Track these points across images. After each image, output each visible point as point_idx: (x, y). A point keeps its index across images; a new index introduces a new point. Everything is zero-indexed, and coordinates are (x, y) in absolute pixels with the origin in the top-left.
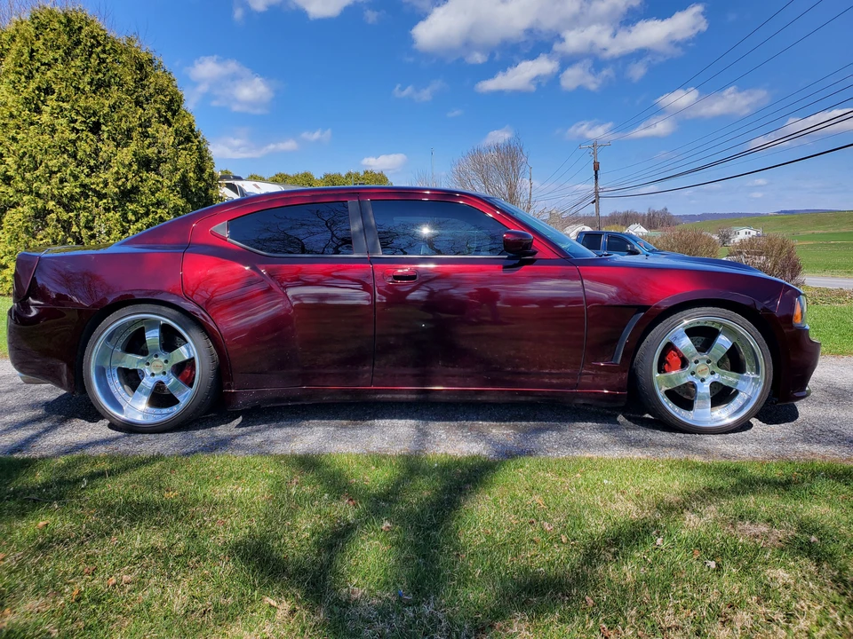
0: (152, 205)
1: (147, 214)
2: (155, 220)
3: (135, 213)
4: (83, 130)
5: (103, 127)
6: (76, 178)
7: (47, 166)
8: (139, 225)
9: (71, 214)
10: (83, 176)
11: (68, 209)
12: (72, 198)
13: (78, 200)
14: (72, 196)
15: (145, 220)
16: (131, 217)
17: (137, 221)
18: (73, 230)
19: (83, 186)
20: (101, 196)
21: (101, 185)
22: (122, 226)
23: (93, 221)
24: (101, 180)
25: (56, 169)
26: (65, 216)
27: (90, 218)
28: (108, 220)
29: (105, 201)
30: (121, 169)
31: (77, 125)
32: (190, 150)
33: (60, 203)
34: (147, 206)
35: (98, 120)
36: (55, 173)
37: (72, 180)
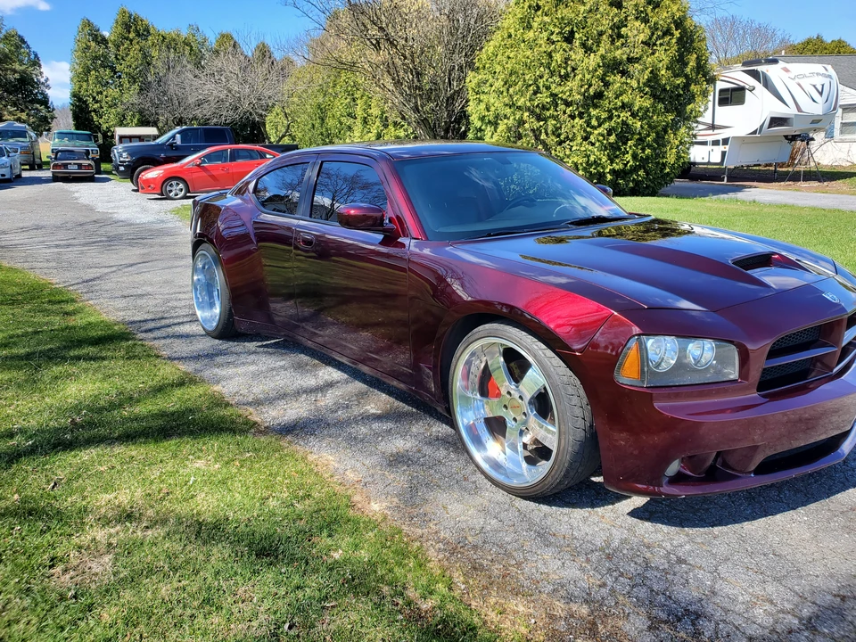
0: (616, 109)
1: (610, 118)
2: (618, 123)
3: (598, 118)
4: (558, 41)
5: (577, 36)
6: (548, 88)
7: (524, 81)
8: (600, 130)
9: (542, 123)
10: (553, 86)
11: (539, 118)
12: (544, 108)
13: (548, 110)
14: (543, 106)
15: (606, 125)
16: (594, 122)
17: (600, 126)
18: (542, 138)
19: (554, 96)
20: (568, 104)
21: (568, 94)
22: (585, 131)
23: (561, 127)
24: (568, 88)
25: (531, 82)
26: (536, 125)
27: (558, 125)
28: (573, 126)
29: (571, 108)
30: (586, 75)
31: (554, 37)
32: (669, 44)
33: (532, 112)
34: (610, 111)
35: (572, 28)
36: (530, 85)
37: (544, 90)
